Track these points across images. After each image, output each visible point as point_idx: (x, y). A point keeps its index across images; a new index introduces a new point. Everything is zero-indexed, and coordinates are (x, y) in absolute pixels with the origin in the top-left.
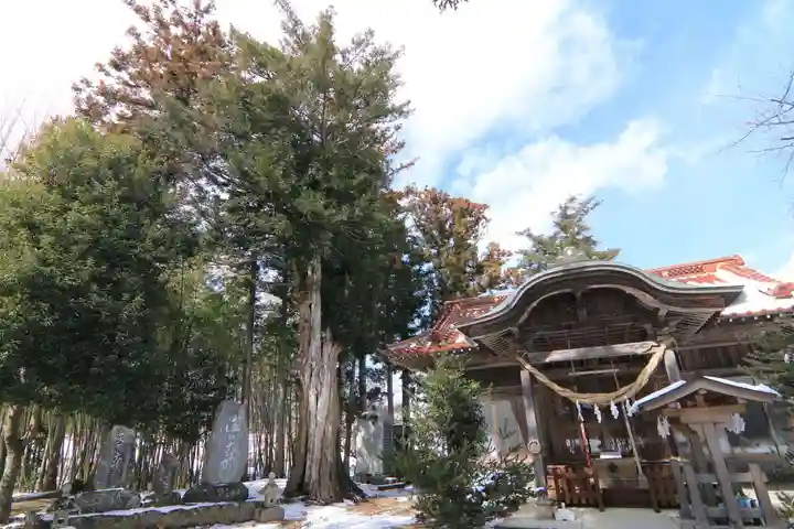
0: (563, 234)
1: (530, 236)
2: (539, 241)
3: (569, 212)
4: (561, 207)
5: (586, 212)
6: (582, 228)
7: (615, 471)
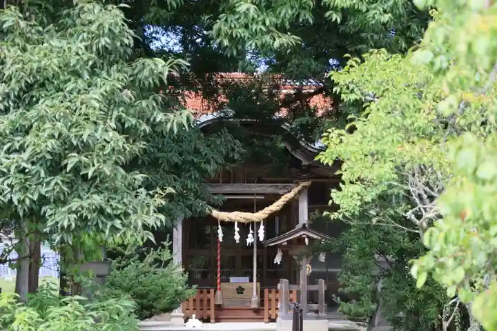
7: (242, 293)
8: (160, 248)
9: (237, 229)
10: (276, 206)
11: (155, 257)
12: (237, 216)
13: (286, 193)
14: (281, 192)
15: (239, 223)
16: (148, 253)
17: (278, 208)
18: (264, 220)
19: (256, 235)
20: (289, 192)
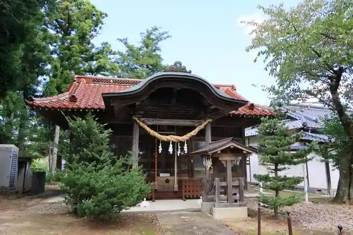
0: (145, 49)
1: (126, 43)
2: (131, 49)
3: (152, 37)
4: (148, 32)
5: (161, 39)
6: (157, 49)
7: (168, 183)
8: (127, 155)
9: (171, 145)
10: (194, 133)
11: (123, 162)
12: (172, 138)
13: (199, 125)
14: (196, 125)
15: (172, 142)
16: (118, 159)
17: (195, 134)
18: (187, 141)
19: (182, 149)
20: (200, 125)
